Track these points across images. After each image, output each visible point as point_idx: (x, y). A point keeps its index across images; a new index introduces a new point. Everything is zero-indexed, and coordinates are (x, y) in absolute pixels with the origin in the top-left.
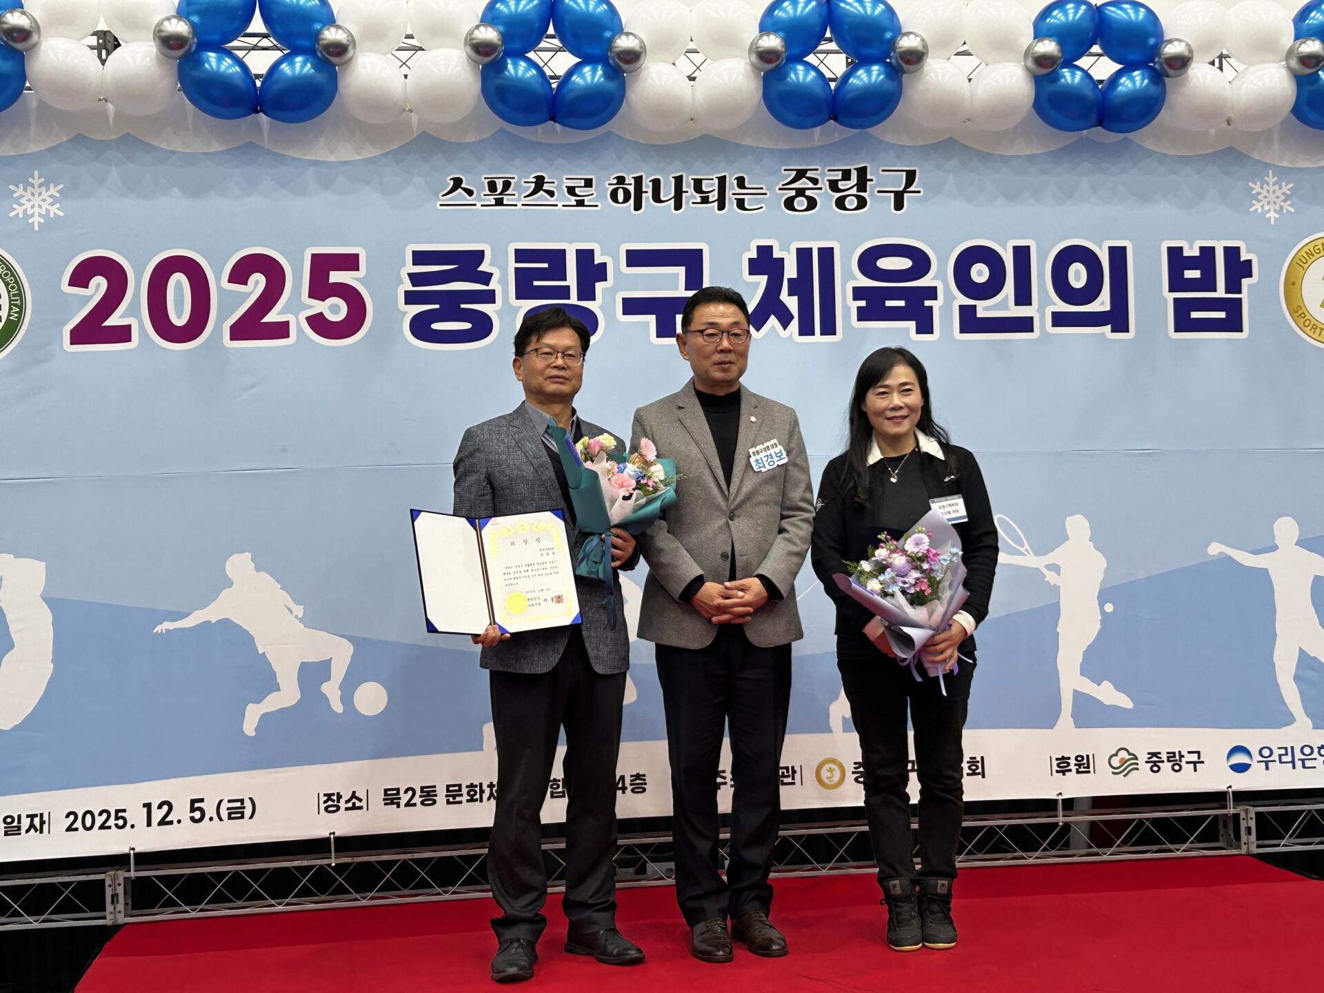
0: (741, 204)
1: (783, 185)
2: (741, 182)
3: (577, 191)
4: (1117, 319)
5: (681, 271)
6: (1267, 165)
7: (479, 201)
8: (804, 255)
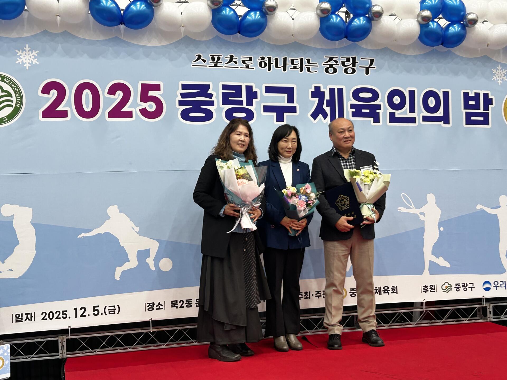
0: (308, 70)
1: (324, 63)
2: (309, 61)
3: (246, 62)
4: (445, 119)
5: (286, 95)
6: (498, 63)
7: (208, 65)
8: (332, 91)
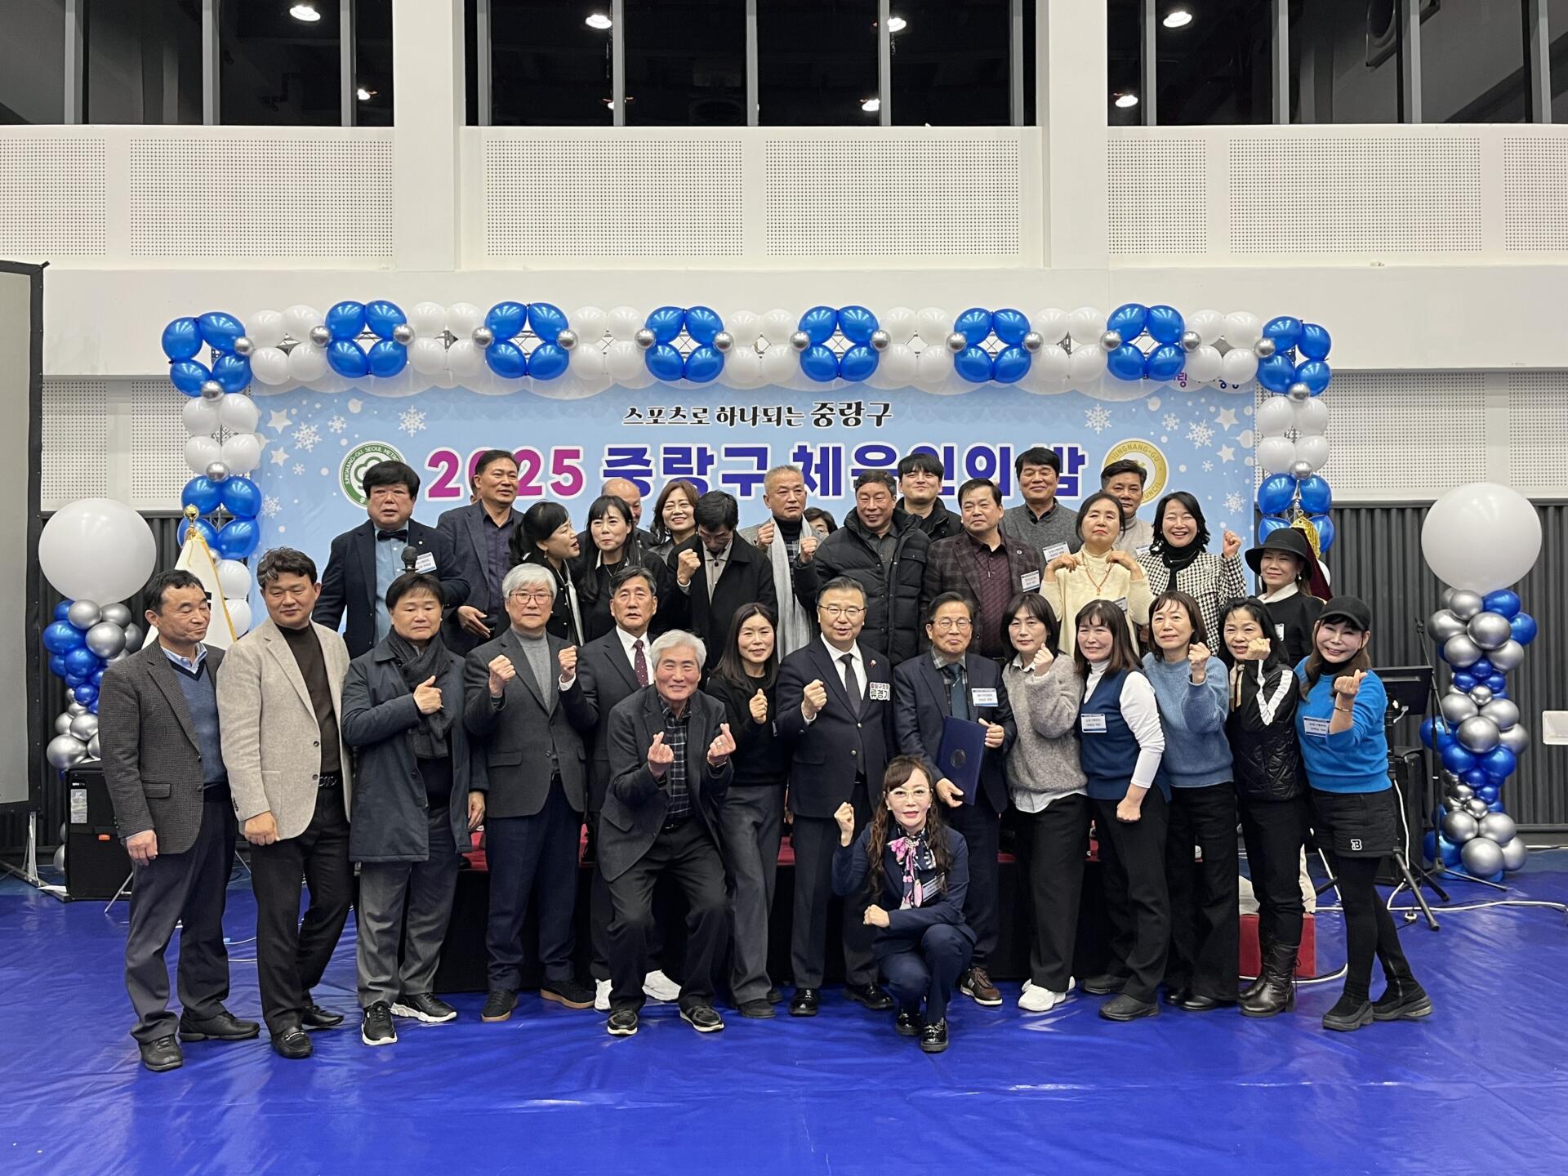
0: (789, 422)
1: (814, 412)
2: (790, 410)
3: (699, 415)
5: (755, 459)
6: (1095, 400)
7: (645, 421)
8: (824, 451)
